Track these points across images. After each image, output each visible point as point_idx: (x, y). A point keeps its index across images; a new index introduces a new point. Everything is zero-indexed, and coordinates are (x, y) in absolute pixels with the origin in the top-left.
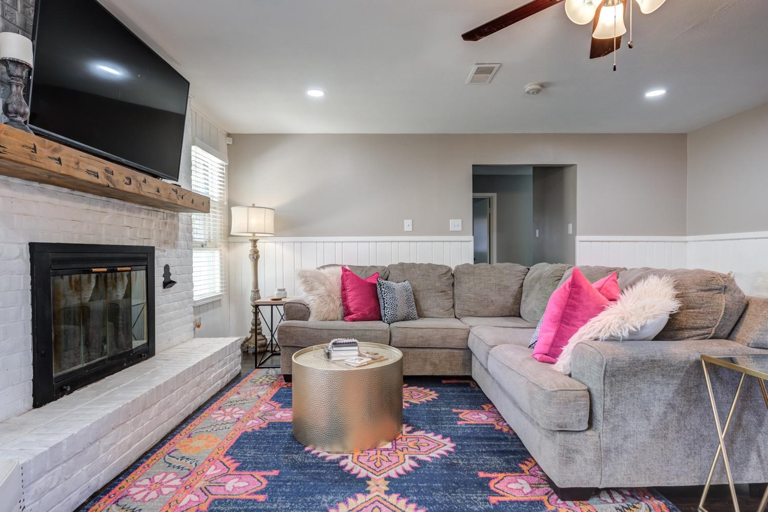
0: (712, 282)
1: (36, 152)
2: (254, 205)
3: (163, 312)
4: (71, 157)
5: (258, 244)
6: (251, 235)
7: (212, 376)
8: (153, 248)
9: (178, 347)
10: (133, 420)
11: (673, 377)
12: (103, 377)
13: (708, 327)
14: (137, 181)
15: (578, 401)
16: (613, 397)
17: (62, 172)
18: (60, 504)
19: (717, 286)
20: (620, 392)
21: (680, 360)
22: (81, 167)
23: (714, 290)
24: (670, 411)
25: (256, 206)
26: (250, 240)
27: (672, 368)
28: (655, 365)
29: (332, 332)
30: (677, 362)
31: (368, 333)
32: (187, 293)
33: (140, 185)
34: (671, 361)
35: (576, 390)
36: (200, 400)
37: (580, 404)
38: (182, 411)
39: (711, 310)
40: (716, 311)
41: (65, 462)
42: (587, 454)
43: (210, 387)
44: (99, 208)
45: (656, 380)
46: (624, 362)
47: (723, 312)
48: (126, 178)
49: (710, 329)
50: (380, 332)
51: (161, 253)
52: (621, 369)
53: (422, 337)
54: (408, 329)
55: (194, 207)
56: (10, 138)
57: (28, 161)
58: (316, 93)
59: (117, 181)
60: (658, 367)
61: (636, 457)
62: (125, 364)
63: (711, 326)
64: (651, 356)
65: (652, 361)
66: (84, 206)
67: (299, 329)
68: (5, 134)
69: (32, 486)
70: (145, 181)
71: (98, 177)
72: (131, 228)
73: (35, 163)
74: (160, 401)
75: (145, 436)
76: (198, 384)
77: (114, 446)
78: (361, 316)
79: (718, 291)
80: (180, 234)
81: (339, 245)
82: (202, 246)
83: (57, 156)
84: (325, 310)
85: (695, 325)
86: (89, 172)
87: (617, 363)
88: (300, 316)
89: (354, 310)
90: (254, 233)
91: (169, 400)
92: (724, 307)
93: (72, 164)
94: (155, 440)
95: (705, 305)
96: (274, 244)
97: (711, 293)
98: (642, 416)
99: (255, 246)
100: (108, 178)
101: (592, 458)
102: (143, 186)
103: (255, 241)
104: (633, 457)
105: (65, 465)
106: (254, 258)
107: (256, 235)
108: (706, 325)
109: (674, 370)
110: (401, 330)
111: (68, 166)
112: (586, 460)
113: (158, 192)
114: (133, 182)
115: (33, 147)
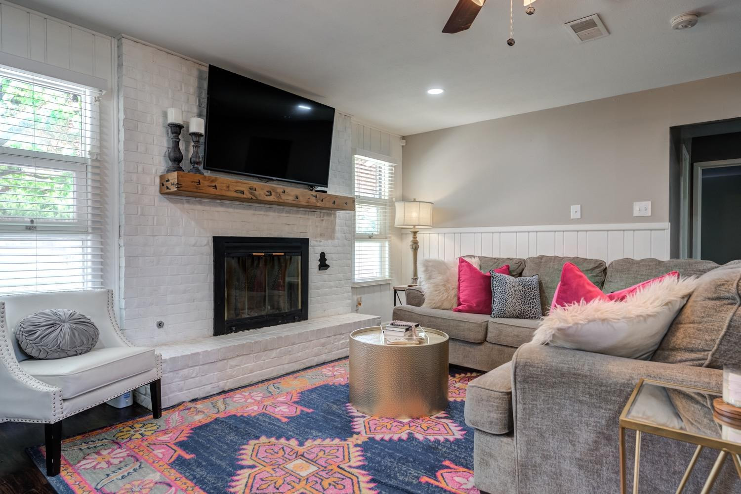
0: (723, 288)
1: (200, 184)
2: (415, 199)
3: (318, 288)
4: (223, 183)
5: (418, 235)
6: (412, 227)
7: (341, 342)
8: (307, 240)
9: (332, 317)
10: (255, 355)
11: (607, 401)
12: (262, 327)
13: (705, 351)
14: (277, 193)
15: (491, 401)
16: (527, 406)
17: (217, 194)
18: (198, 389)
19: (727, 294)
20: (535, 403)
21: (615, 380)
22: (230, 189)
23: (724, 299)
24: (603, 441)
25: (416, 200)
26: (411, 232)
27: (604, 388)
28: (579, 380)
29: (432, 319)
30: (611, 382)
31: (462, 324)
32: (344, 276)
33: (280, 195)
34: (602, 379)
35: (491, 390)
36: (323, 358)
37: (492, 405)
38: (304, 361)
39: (711, 327)
40: (716, 328)
41: (201, 365)
42: (501, 461)
43: (338, 350)
44: (262, 213)
45: (581, 398)
46: (539, 370)
47: (724, 330)
48: (267, 192)
49: (706, 353)
50: (473, 325)
51: (315, 243)
52: (534, 376)
53: (517, 336)
54: (505, 326)
55: (335, 207)
56: (185, 179)
57: (195, 190)
58: (435, 91)
59: (260, 194)
60: (583, 383)
61: (560, 486)
62: (280, 322)
63: (706, 348)
64: (575, 368)
65: (574, 374)
66: (251, 212)
67: (407, 313)
68: (181, 177)
69: (180, 371)
70: (284, 192)
71: (243, 193)
72: (289, 225)
73: (199, 191)
74: (281, 348)
75: (265, 369)
76: (323, 345)
77: (239, 367)
78: (467, 307)
79: (730, 301)
80: (337, 228)
81: (496, 236)
82: (370, 238)
83: (214, 184)
84: (437, 299)
85: (690, 346)
86: (236, 191)
87: (531, 369)
88: (416, 302)
89: (462, 302)
90: (414, 226)
91: (290, 349)
92: (726, 324)
93: (225, 188)
94: (275, 374)
95: (705, 320)
96: (437, 235)
97: (718, 303)
98: (564, 438)
99: (415, 238)
100: (251, 193)
101: (506, 468)
102: (282, 196)
103: (415, 233)
104: (555, 482)
105: (201, 366)
106: (413, 248)
107: (416, 227)
108: (700, 347)
109: (607, 391)
110: (496, 326)
111: (221, 189)
112: (499, 467)
113: (297, 198)
114: (273, 193)
115: (198, 181)
